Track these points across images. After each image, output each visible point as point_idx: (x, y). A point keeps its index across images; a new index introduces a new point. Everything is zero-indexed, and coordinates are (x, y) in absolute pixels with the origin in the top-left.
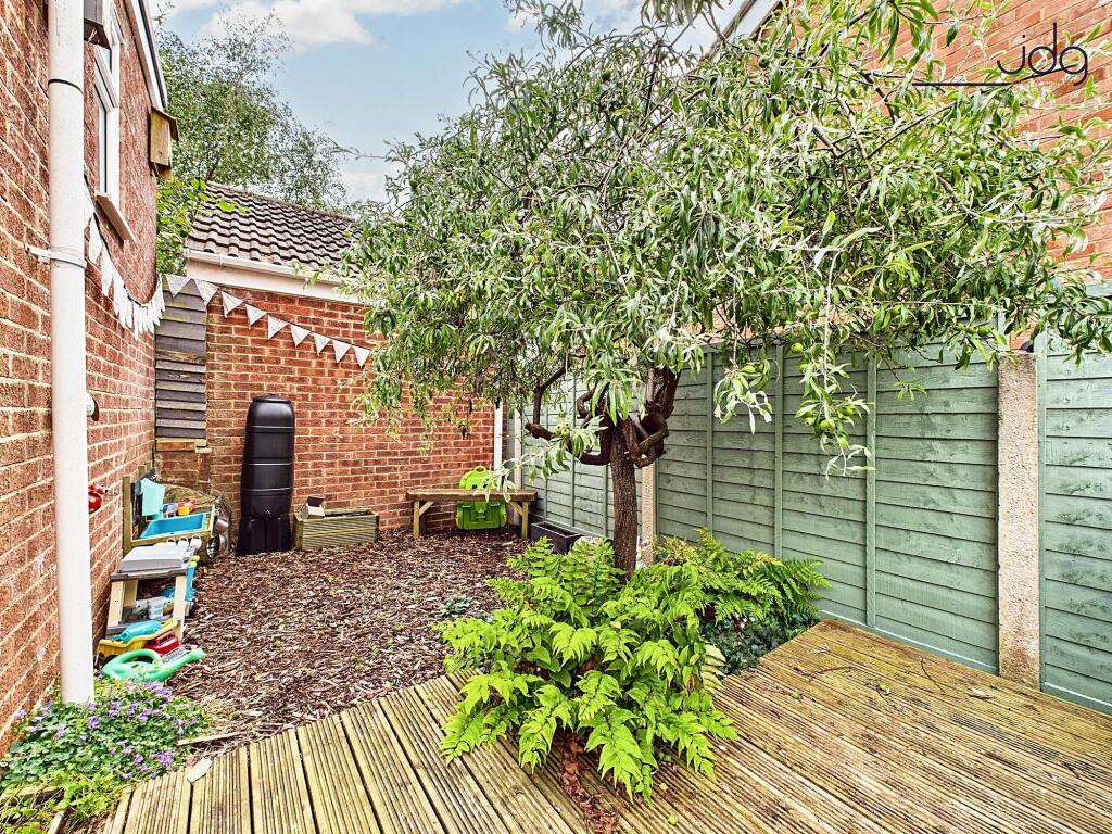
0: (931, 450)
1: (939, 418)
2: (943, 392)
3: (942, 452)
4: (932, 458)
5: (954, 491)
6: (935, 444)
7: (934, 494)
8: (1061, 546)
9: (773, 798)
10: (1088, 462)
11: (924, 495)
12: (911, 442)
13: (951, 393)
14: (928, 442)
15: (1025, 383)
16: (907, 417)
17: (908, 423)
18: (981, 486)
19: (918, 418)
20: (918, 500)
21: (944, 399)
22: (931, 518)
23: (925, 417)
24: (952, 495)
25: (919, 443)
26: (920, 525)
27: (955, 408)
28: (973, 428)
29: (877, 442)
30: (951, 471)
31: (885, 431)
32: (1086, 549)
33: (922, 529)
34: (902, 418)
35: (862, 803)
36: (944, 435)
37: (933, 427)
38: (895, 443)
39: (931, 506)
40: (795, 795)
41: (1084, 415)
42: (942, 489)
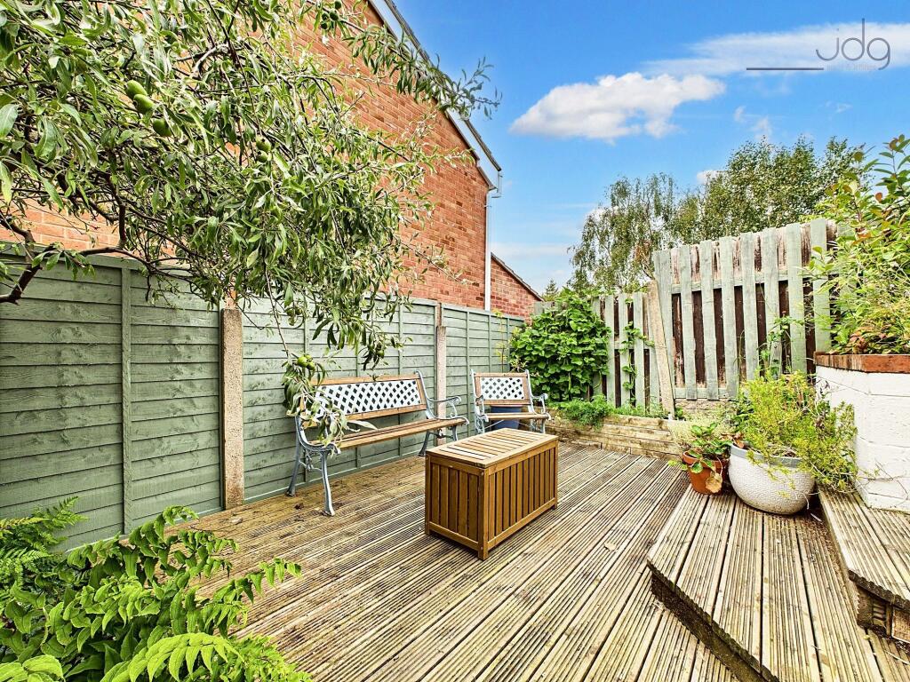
0: (178, 372)
1: (183, 347)
2: (185, 329)
3: (186, 372)
4: (178, 377)
5: (194, 399)
6: (180, 367)
7: (179, 404)
8: (249, 419)
9: (283, 635)
10: (259, 371)
11: (172, 406)
12: (161, 367)
13: (191, 329)
14: (174, 366)
15: (237, 327)
16: (158, 347)
17: (160, 352)
18: (210, 393)
19: (167, 347)
20: (168, 411)
21: (187, 333)
22: (179, 423)
23: (172, 347)
24: (192, 402)
25: (168, 367)
26: (170, 430)
27: (194, 340)
28: (205, 355)
29: (131, 369)
30: (192, 386)
31: (139, 359)
32: (260, 418)
33: (173, 433)
34: (155, 347)
35: (299, 593)
36: (186, 360)
37: (179, 355)
38: (147, 369)
39: (179, 414)
40: (284, 623)
41: (257, 345)
42: (186, 400)
